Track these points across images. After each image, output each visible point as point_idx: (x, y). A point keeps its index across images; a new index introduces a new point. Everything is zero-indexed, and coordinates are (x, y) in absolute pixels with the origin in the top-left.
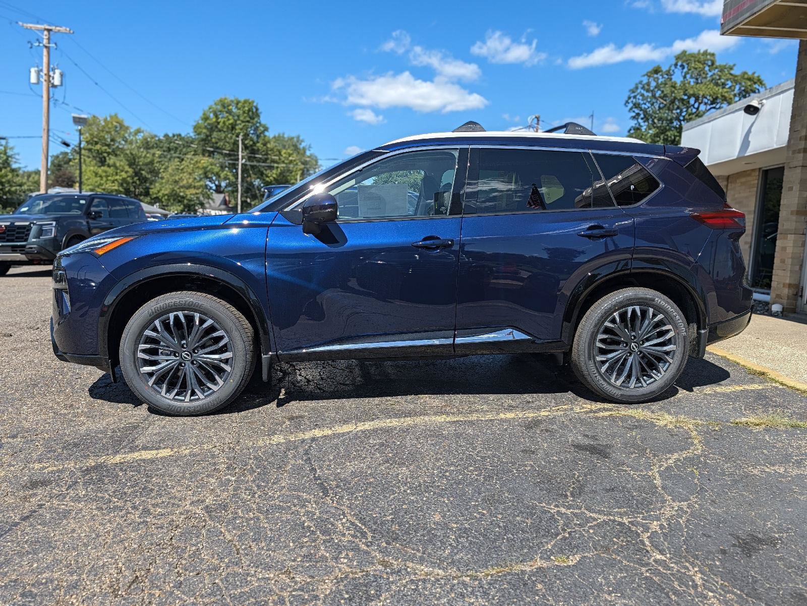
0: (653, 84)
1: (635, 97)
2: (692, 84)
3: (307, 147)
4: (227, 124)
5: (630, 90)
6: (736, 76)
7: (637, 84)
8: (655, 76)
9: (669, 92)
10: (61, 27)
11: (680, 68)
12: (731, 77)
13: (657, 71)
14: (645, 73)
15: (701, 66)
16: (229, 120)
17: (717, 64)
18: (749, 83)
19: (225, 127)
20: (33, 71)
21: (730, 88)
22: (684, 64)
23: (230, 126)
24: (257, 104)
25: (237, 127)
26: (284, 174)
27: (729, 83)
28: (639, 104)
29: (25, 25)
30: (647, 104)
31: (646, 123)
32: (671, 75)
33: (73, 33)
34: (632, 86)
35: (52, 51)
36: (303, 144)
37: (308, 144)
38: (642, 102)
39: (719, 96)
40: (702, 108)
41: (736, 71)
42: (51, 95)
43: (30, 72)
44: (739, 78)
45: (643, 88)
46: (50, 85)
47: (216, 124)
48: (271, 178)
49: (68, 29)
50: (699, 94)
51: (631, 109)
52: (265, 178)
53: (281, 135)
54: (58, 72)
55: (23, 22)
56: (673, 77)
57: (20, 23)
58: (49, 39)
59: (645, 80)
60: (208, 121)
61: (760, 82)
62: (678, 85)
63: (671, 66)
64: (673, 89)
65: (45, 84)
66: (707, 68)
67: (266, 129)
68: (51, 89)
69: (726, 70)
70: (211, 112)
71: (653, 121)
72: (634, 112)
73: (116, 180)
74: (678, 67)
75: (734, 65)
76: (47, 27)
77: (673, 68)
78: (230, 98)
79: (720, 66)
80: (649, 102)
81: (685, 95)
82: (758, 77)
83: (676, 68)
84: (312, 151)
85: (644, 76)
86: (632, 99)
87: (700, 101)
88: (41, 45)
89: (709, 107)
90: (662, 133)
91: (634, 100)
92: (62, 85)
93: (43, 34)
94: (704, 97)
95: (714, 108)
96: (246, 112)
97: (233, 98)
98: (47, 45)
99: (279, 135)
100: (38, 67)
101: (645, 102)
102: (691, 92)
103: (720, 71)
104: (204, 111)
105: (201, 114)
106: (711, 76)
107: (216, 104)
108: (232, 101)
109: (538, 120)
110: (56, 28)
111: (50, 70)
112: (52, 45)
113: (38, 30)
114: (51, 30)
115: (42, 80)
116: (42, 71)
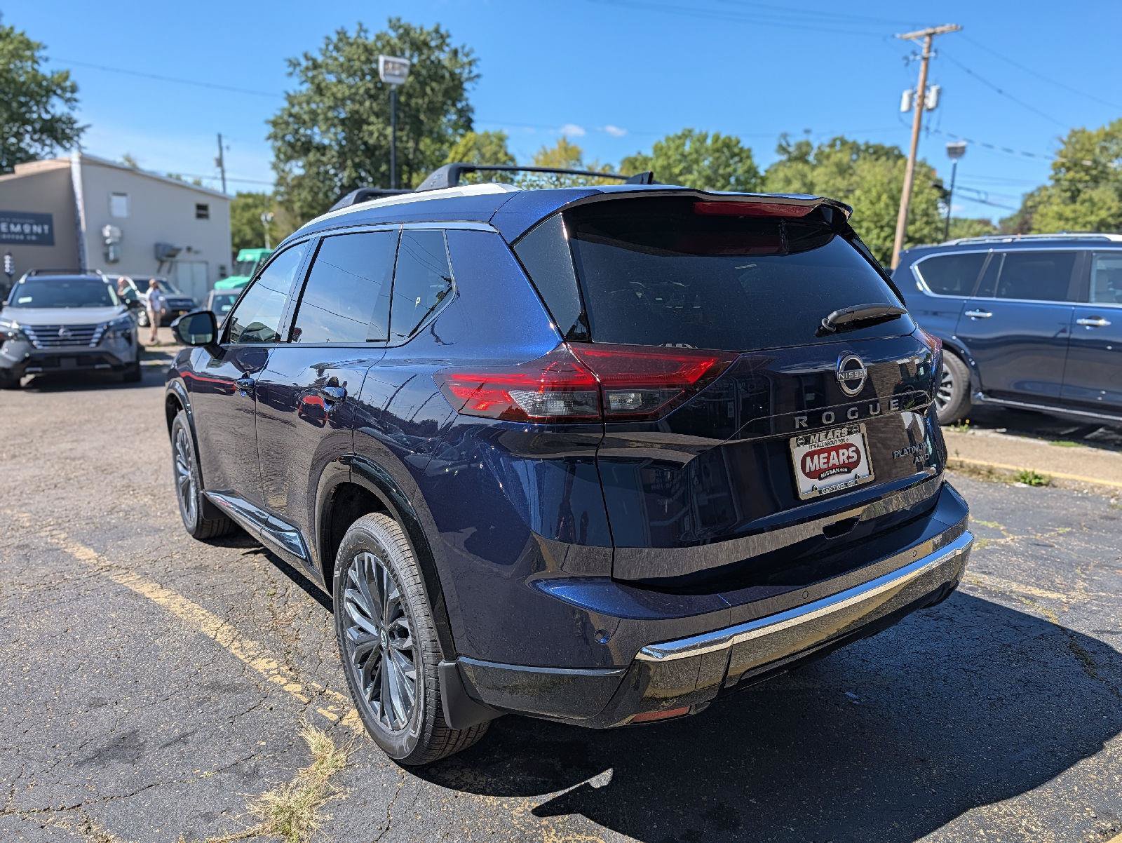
10: (943, 25)
20: (905, 95)
29: (904, 36)
33: (962, 28)
35: (932, 62)
42: (924, 122)
43: (901, 97)
49: (954, 26)
54: (934, 90)
55: (901, 33)
57: (898, 36)
58: (929, 47)
65: (916, 109)
68: (925, 115)
73: (1090, 223)
76: (930, 31)
88: (918, 58)
92: (937, 106)
93: (923, 41)
98: (927, 56)
100: (912, 88)
110: (939, 29)
111: (926, 88)
112: (932, 54)
113: (920, 38)
114: (934, 33)
115: (915, 104)
116: (916, 92)
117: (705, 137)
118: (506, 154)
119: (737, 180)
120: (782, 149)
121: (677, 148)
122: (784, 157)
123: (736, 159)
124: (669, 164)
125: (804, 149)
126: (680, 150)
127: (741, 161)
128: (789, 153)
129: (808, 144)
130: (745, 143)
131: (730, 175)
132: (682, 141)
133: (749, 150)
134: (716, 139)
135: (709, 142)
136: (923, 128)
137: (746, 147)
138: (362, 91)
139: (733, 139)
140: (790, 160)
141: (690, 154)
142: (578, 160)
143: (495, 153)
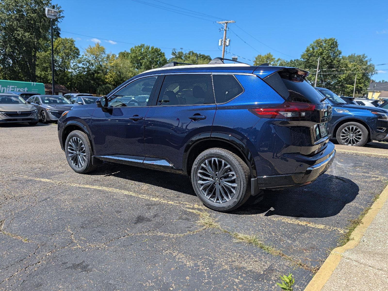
3: (369, 60)
4: (318, 52)
16: (320, 50)
19: (317, 54)
20: (220, 41)
23: (320, 53)
24: (337, 40)
25: (324, 53)
26: (350, 76)
29: (219, 22)
33: (235, 22)
35: (227, 31)
36: (366, 59)
37: (370, 58)
42: (225, 50)
43: (219, 41)
46: (225, 45)
47: (313, 53)
48: (342, 79)
49: (233, 21)
52: (338, 79)
53: (353, 55)
54: (228, 40)
55: (218, 21)
57: (217, 22)
58: (226, 27)
60: (309, 52)
65: (223, 45)
67: (340, 53)
68: (226, 47)
70: (310, 48)
76: (226, 22)
78: (322, 38)
84: (371, 62)
88: (223, 29)
92: (229, 45)
93: (224, 25)
96: (330, 45)
97: (323, 39)
98: (226, 29)
99: (352, 55)
100: (222, 39)
104: (307, 47)
105: (306, 49)
107: (314, 43)
108: (323, 40)
110: (229, 22)
111: (226, 39)
112: (227, 29)
113: (223, 23)
114: (228, 23)
115: (223, 44)
116: (223, 40)
117: (149, 48)
118: (74, 47)
119: (160, 63)
120: (174, 54)
121: (139, 51)
122: (174, 57)
123: (160, 56)
124: (136, 56)
125: (181, 55)
126: (140, 51)
127: (161, 57)
128: (176, 55)
129: (182, 53)
130: (162, 51)
131: (158, 61)
132: (141, 48)
133: (164, 53)
134: (153, 48)
135: (150, 49)
136: (225, 51)
137: (163, 52)
138: (13, 17)
139: (158, 49)
140: (176, 57)
141: (144, 53)
142: (104, 52)
143: (71, 47)
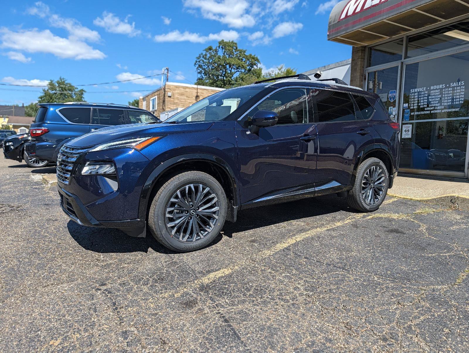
0: (209, 55)
1: (199, 62)
2: (227, 58)
5: (197, 58)
6: (247, 56)
7: (200, 55)
8: (210, 51)
9: (217, 61)
11: (221, 49)
12: (245, 56)
13: (210, 49)
14: (205, 49)
15: (232, 49)
17: (238, 49)
18: (253, 60)
21: (245, 61)
22: (223, 47)
27: (244, 59)
28: (202, 66)
30: (206, 66)
31: (206, 76)
32: (218, 52)
34: (198, 56)
38: (203, 65)
39: (241, 65)
40: (233, 71)
41: (247, 54)
44: (249, 57)
45: (203, 57)
50: (231, 63)
51: (198, 68)
56: (218, 53)
59: (204, 53)
61: (257, 60)
62: (221, 58)
63: (217, 47)
64: (219, 60)
66: (234, 50)
69: (242, 52)
71: (209, 75)
72: (199, 69)
74: (220, 48)
75: (246, 50)
77: (218, 48)
79: (240, 50)
80: (207, 65)
81: (224, 63)
82: (257, 57)
83: (219, 48)
85: (204, 50)
86: (198, 62)
87: (232, 67)
89: (236, 71)
90: (215, 83)
91: (199, 63)
94: (233, 65)
95: (238, 71)
101: (204, 64)
102: (228, 62)
103: (240, 53)
106: (236, 55)
109: (168, 71)
